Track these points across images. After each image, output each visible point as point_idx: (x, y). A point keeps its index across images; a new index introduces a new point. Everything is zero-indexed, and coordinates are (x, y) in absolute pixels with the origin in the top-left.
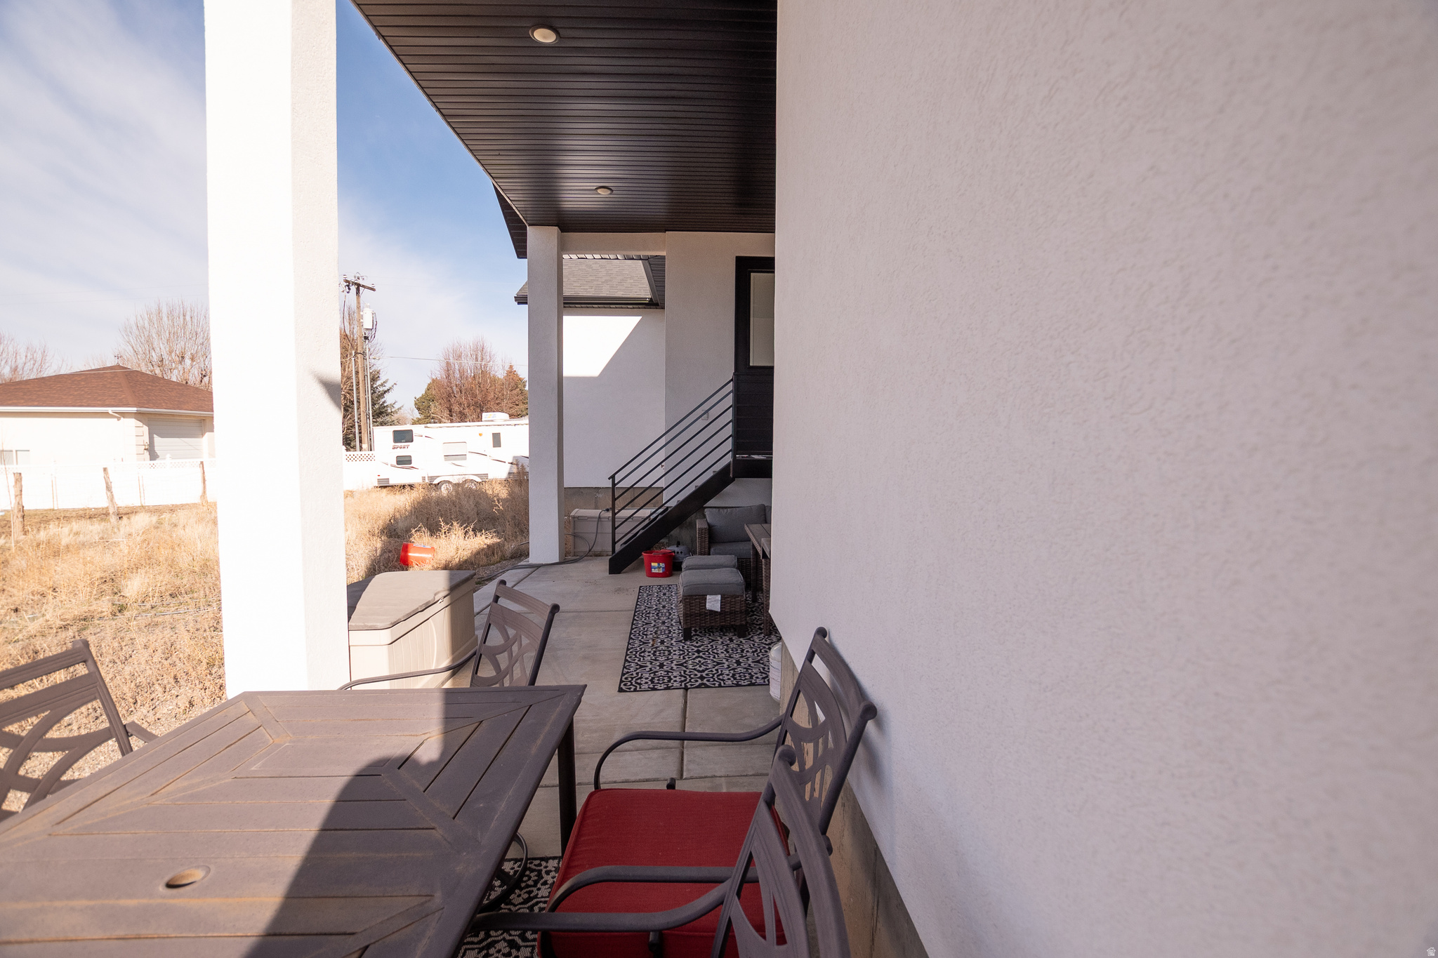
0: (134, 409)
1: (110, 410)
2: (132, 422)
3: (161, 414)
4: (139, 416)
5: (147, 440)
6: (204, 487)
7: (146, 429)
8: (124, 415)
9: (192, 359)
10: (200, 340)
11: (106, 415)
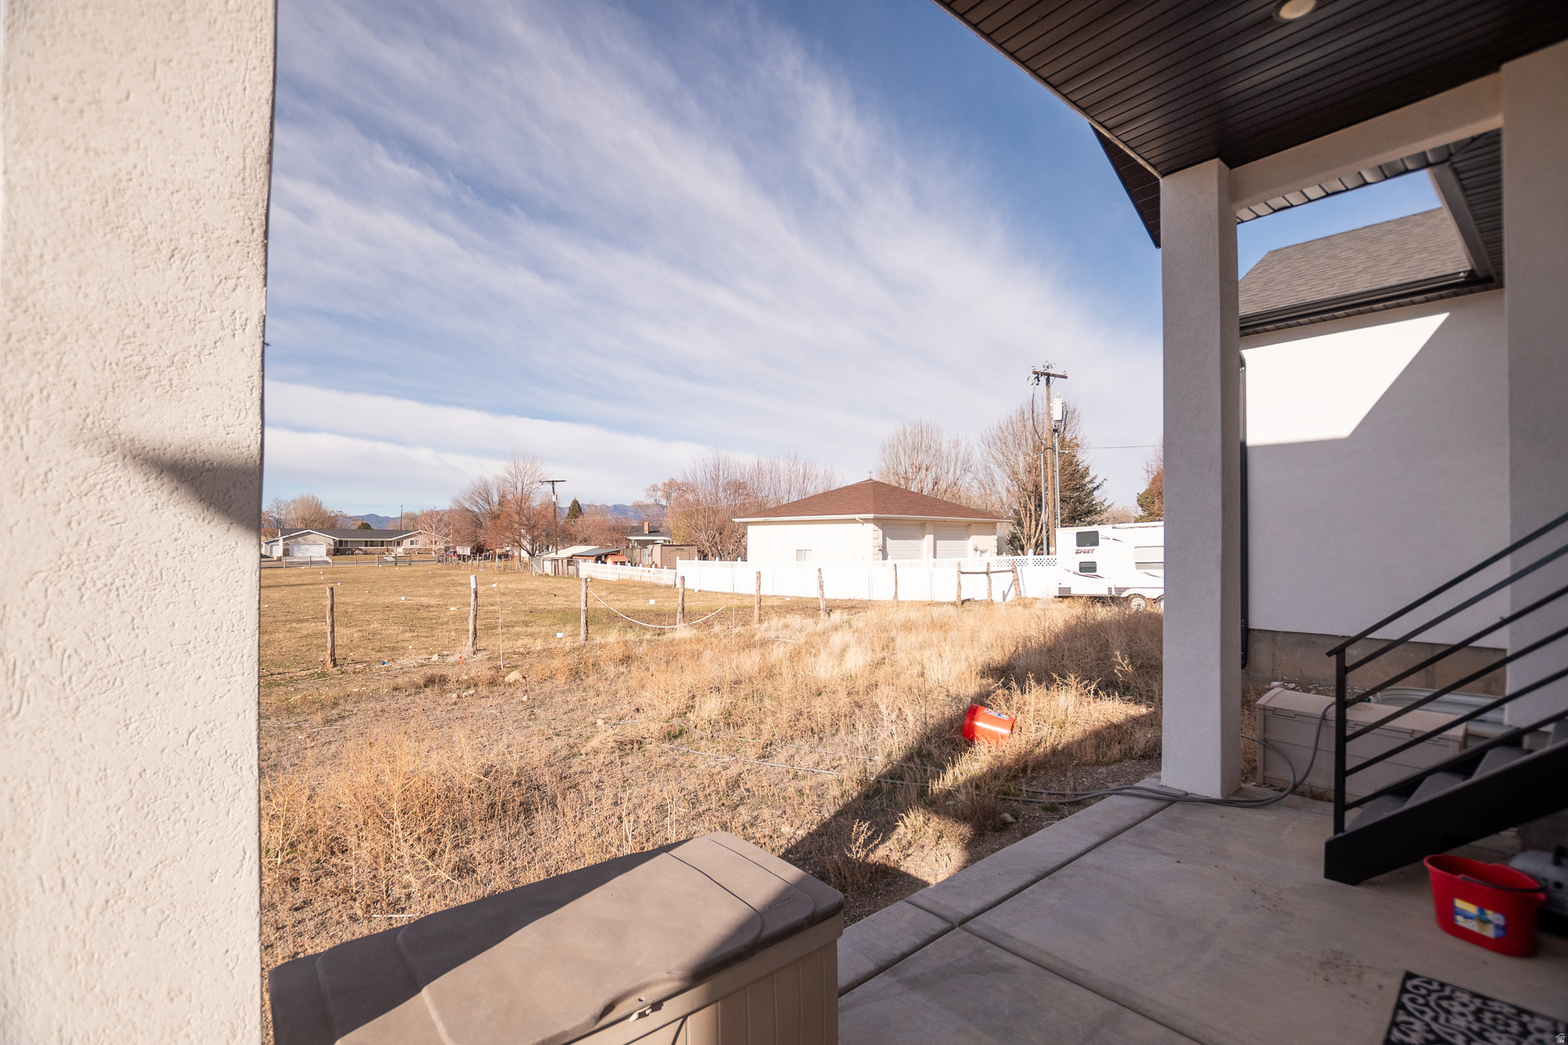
0: (871, 516)
1: (857, 517)
2: (871, 526)
3: (892, 519)
4: (875, 521)
5: (881, 542)
6: (896, 589)
7: (881, 532)
8: (866, 520)
9: (927, 470)
10: (932, 452)
11: (854, 521)
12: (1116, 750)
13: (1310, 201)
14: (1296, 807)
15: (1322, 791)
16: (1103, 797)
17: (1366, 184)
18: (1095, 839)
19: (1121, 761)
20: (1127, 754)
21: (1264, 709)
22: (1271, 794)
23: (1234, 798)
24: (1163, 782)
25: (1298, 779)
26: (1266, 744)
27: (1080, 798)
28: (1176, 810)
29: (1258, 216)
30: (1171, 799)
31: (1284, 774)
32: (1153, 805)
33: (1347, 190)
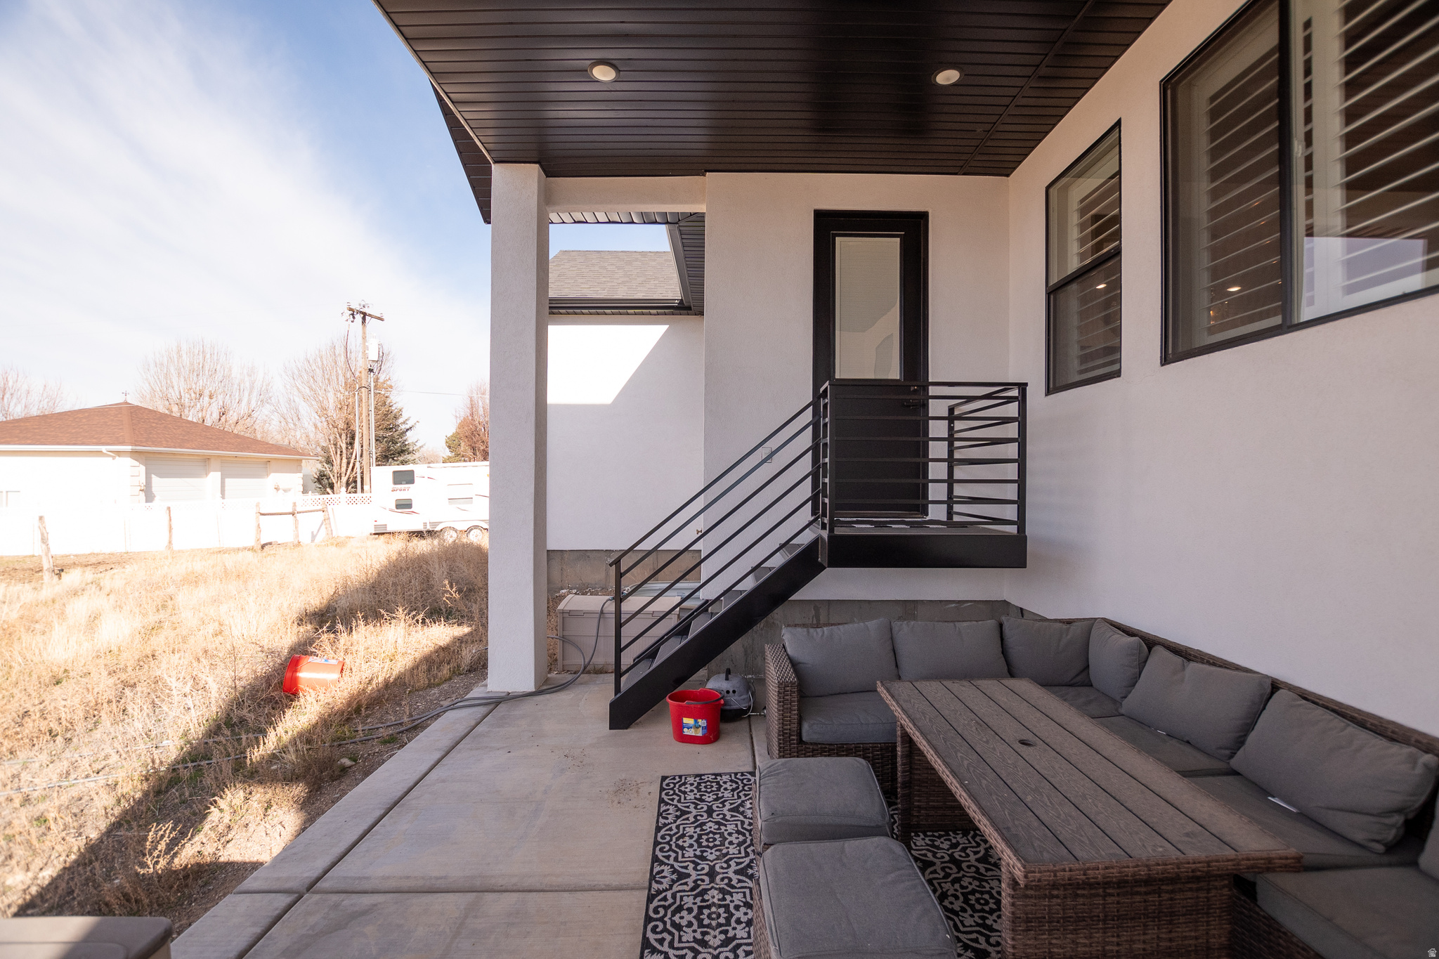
12: (445, 670)
13: (598, 222)
14: (585, 683)
15: (601, 666)
16: (438, 716)
17: (633, 222)
18: (437, 755)
19: (450, 679)
20: (456, 672)
21: (563, 612)
22: (569, 677)
23: (545, 687)
24: (490, 688)
25: (587, 661)
26: (564, 639)
27: (417, 722)
28: (502, 708)
29: (564, 222)
30: (496, 702)
31: (577, 660)
32: (483, 710)
33: (622, 223)
